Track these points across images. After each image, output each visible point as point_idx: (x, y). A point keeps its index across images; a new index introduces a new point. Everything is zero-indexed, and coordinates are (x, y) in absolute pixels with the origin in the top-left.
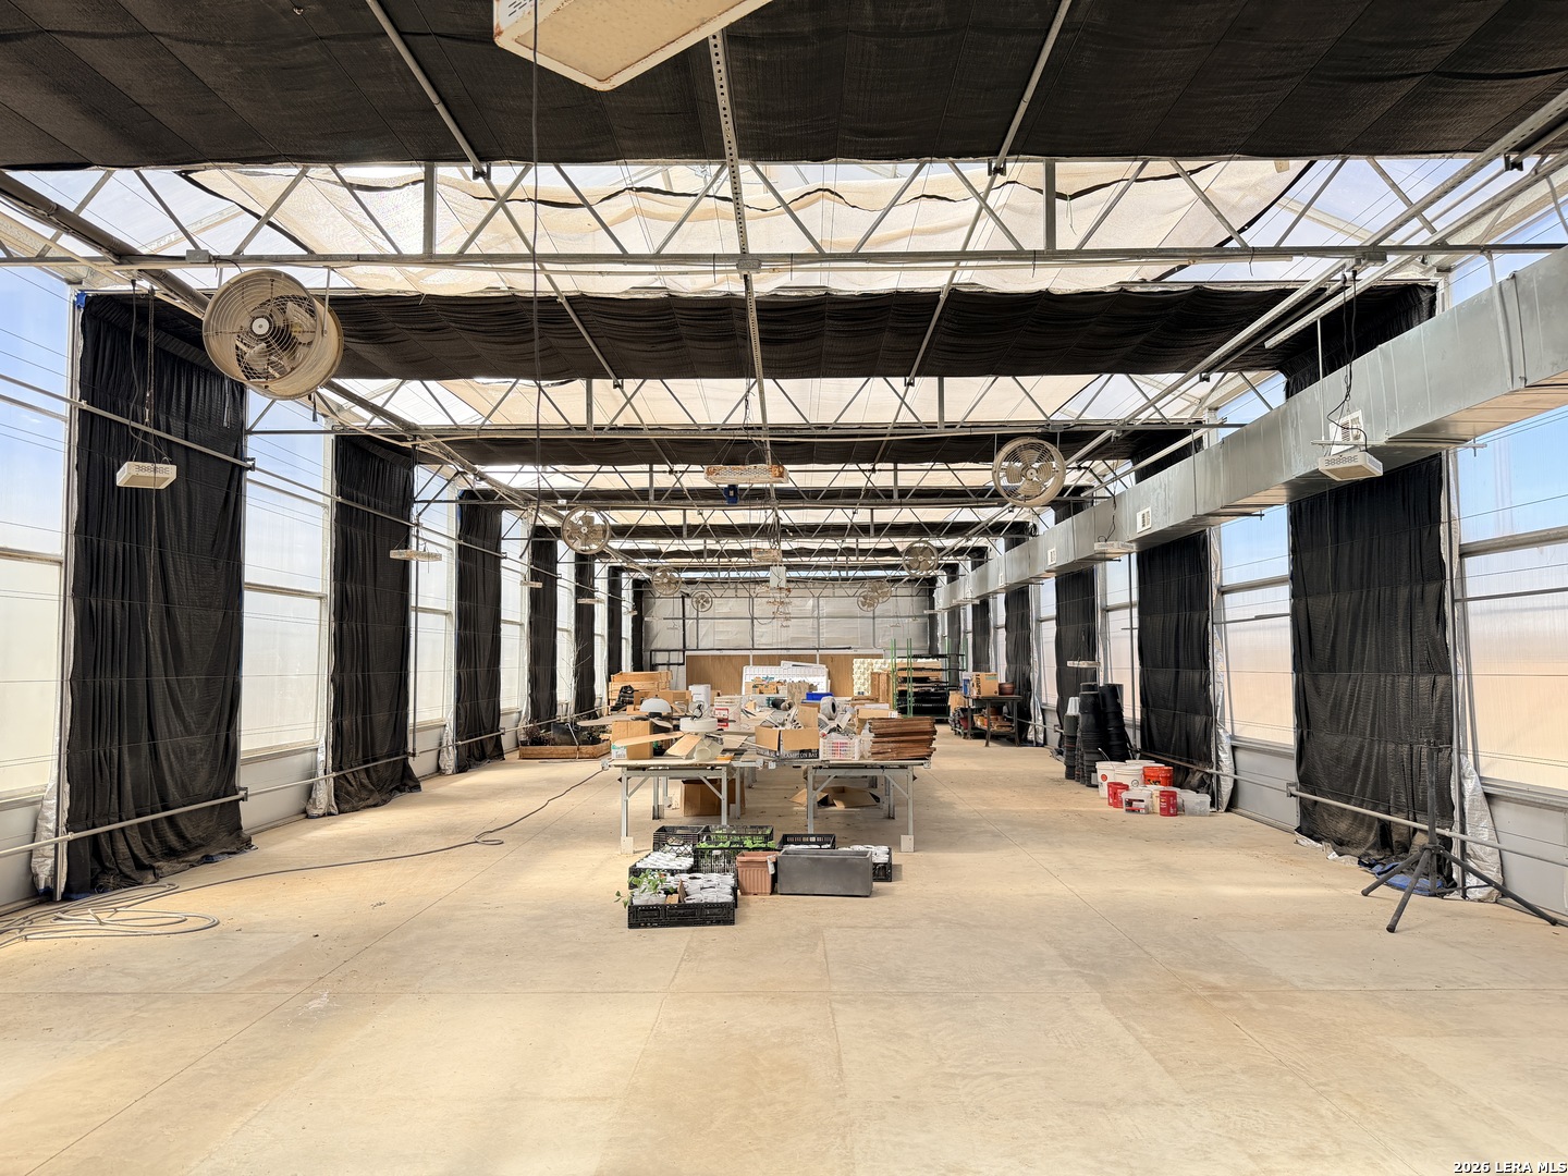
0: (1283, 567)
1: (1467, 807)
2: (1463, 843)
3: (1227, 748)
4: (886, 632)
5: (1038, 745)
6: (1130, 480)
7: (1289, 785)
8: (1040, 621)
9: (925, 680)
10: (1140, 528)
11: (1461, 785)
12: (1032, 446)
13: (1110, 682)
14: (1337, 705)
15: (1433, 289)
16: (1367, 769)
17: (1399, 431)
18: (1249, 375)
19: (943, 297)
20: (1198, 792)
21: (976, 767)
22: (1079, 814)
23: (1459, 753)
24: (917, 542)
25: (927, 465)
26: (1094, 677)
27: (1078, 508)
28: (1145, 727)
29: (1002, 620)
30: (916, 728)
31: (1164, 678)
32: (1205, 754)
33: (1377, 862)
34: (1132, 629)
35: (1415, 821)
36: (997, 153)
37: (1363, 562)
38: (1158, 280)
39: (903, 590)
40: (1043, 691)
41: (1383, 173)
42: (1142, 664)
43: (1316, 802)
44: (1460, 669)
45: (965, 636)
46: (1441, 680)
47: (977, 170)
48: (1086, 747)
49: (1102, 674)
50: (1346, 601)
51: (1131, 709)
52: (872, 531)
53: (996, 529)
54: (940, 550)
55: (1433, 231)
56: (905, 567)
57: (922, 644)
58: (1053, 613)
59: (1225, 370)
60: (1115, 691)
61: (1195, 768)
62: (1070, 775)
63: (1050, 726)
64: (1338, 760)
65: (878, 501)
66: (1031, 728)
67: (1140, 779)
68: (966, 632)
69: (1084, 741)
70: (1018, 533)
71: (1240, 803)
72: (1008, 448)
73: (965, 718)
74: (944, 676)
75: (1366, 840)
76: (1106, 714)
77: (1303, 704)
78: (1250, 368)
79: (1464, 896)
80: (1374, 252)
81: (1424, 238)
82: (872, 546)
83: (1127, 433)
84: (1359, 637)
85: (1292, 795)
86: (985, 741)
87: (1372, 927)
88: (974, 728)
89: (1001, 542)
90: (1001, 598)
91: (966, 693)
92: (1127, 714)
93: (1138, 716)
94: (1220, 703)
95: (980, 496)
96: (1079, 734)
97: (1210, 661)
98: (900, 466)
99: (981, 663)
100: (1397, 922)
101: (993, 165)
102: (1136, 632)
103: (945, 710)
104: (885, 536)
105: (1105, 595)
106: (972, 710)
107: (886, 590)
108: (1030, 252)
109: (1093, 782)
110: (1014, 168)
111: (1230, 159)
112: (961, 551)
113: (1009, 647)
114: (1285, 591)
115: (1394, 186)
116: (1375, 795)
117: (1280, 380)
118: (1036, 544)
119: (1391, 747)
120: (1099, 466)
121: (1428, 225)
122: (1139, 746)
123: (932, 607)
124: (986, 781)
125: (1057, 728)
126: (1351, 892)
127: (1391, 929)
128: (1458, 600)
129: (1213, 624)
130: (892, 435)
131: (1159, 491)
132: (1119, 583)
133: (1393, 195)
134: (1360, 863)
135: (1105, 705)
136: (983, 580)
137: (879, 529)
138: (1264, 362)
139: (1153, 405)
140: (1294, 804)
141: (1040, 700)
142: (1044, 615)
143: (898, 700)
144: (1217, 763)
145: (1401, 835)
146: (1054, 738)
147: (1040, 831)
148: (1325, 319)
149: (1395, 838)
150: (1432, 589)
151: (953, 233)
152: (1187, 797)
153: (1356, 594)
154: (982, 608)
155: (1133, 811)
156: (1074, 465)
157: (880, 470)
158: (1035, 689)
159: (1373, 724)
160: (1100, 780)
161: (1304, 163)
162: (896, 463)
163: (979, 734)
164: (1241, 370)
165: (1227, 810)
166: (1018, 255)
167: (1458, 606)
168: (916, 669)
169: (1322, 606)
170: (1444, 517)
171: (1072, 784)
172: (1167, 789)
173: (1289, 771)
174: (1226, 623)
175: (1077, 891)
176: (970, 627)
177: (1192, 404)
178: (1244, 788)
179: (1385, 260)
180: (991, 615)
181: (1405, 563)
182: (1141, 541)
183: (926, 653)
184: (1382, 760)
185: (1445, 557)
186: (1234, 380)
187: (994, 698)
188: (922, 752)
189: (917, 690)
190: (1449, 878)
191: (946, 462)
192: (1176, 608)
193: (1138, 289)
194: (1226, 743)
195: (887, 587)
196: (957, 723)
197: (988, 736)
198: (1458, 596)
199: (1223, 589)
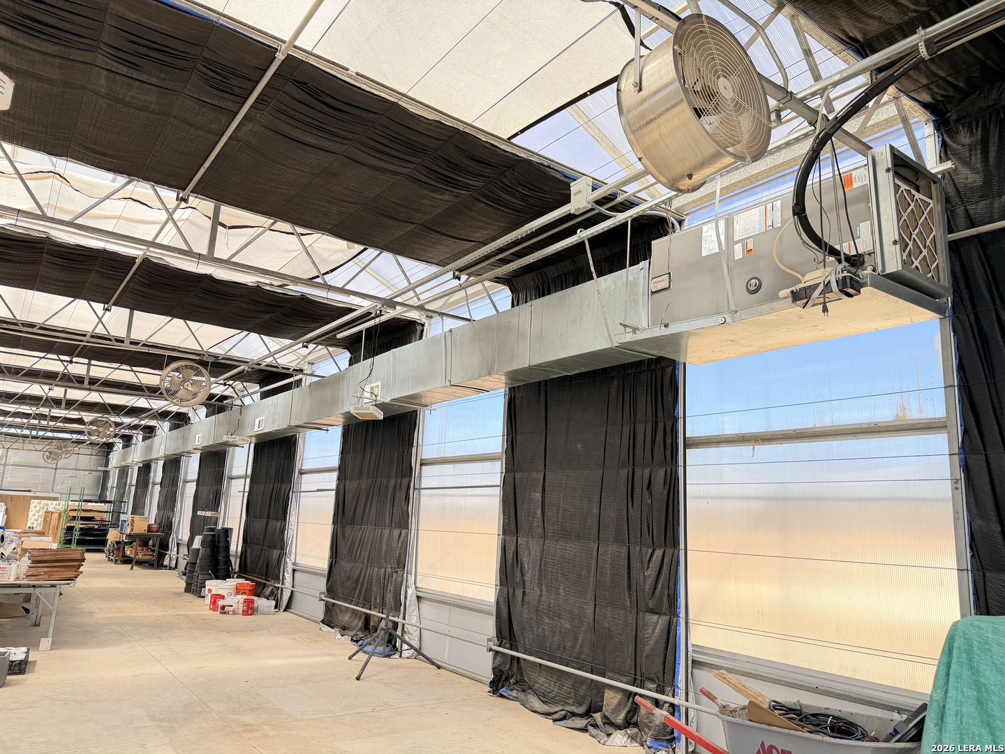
0: (335, 462)
1: (407, 604)
2: (403, 625)
3: (290, 571)
4: (65, 480)
5: (170, 568)
6: (257, 397)
7: (321, 593)
8: (186, 482)
9: (91, 519)
10: (256, 429)
11: (406, 591)
12: (192, 368)
13: (226, 526)
14: (352, 545)
15: (423, 325)
16: (363, 582)
17: (396, 396)
18: (331, 349)
19: (138, 261)
20: (268, 599)
21: (119, 585)
22: (187, 617)
23: (407, 573)
24: (99, 417)
25: (116, 365)
26: (216, 524)
27: (221, 410)
28: (243, 557)
29: (158, 479)
30: (67, 557)
31: (259, 525)
32: (276, 575)
33: (361, 639)
34: (244, 492)
35: (382, 613)
36: (184, 190)
37: (375, 464)
38: (280, 286)
39: (84, 450)
40: (181, 531)
41: (399, 264)
42: (247, 515)
43: (334, 604)
44: (413, 526)
45: (129, 488)
46: (404, 532)
47: (169, 195)
48: (201, 570)
49: (221, 521)
50: (364, 484)
51: (236, 545)
52: (63, 405)
53: (163, 415)
54: (117, 425)
55: (419, 299)
56: (86, 433)
57: (94, 492)
58: (196, 477)
59: (318, 344)
60: (227, 532)
61: (269, 583)
62: (188, 590)
63: (181, 555)
64: (349, 578)
65: (71, 384)
66: (167, 556)
67: (233, 591)
68: (130, 486)
69: (200, 566)
70: (180, 420)
71: (293, 606)
72: (174, 365)
73: (118, 549)
74: (107, 517)
75: (357, 625)
76: (218, 548)
77: (335, 544)
78: (332, 345)
79: (401, 656)
80: (391, 303)
81: (415, 302)
82: (63, 415)
83: (254, 370)
84: (368, 505)
85: (321, 600)
86: (131, 566)
87: (349, 678)
88: (124, 556)
89: (166, 425)
90: (161, 463)
91: (121, 530)
92: (233, 548)
93: (240, 549)
94: (290, 542)
95: (153, 391)
96: (198, 562)
97: (288, 515)
98: (93, 362)
99: (138, 509)
100: (361, 674)
101: (181, 195)
102: (246, 494)
103: (104, 543)
104: (75, 410)
105: (231, 468)
106: (125, 543)
107: (70, 449)
108: (197, 254)
109: (202, 594)
110: (193, 201)
111: (323, 234)
112: (135, 427)
113: (161, 498)
114: (335, 475)
115: (403, 272)
116: (365, 599)
117: (347, 355)
118: (190, 429)
119: (376, 570)
120: (238, 385)
121: (417, 295)
122: (237, 569)
123: (107, 465)
124: (123, 595)
125: (185, 557)
126: (342, 658)
127: (358, 679)
128: (417, 489)
129: (293, 492)
130: (88, 342)
131: (271, 407)
132: (240, 462)
133: (402, 277)
134: (352, 640)
135: (218, 542)
136: (149, 449)
137: (70, 404)
138: (339, 344)
139: (273, 356)
140: (322, 605)
141: (177, 537)
142: (189, 478)
143: (65, 534)
144: (283, 580)
145: (375, 622)
146: (182, 564)
147: (156, 629)
148: (367, 330)
149: (372, 624)
150: (405, 481)
151: (149, 226)
152: (261, 603)
153: (370, 481)
154: (146, 468)
155: (225, 613)
156: (222, 382)
157: (75, 362)
158: (175, 528)
159: (369, 557)
160: (207, 592)
161: (362, 247)
162: (90, 359)
163: (127, 561)
164: (327, 345)
165: (285, 610)
166: (189, 253)
167: (416, 492)
168: (84, 511)
169: (352, 485)
170: (415, 444)
171: (189, 595)
172: (249, 597)
173: (322, 585)
174: (301, 492)
175: (171, 670)
176: (134, 482)
177: (299, 358)
178: (297, 596)
179: (395, 308)
180: (152, 474)
181: (395, 466)
182: (258, 436)
183: (96, 498)
184: (371, 577)
185: (413, 465)
186: (322, 350)
187: (143, 535)
188: (70, 574)
189: (83, 526)
190: (394, 646)
191: (131, 366)
192: (273, 480)
193: (268, 288)
194: (290, 567)
195: (71, 447)
196: (111, 552)
197: (134, 562)
198: (417, 486)
199: (302, 471)
